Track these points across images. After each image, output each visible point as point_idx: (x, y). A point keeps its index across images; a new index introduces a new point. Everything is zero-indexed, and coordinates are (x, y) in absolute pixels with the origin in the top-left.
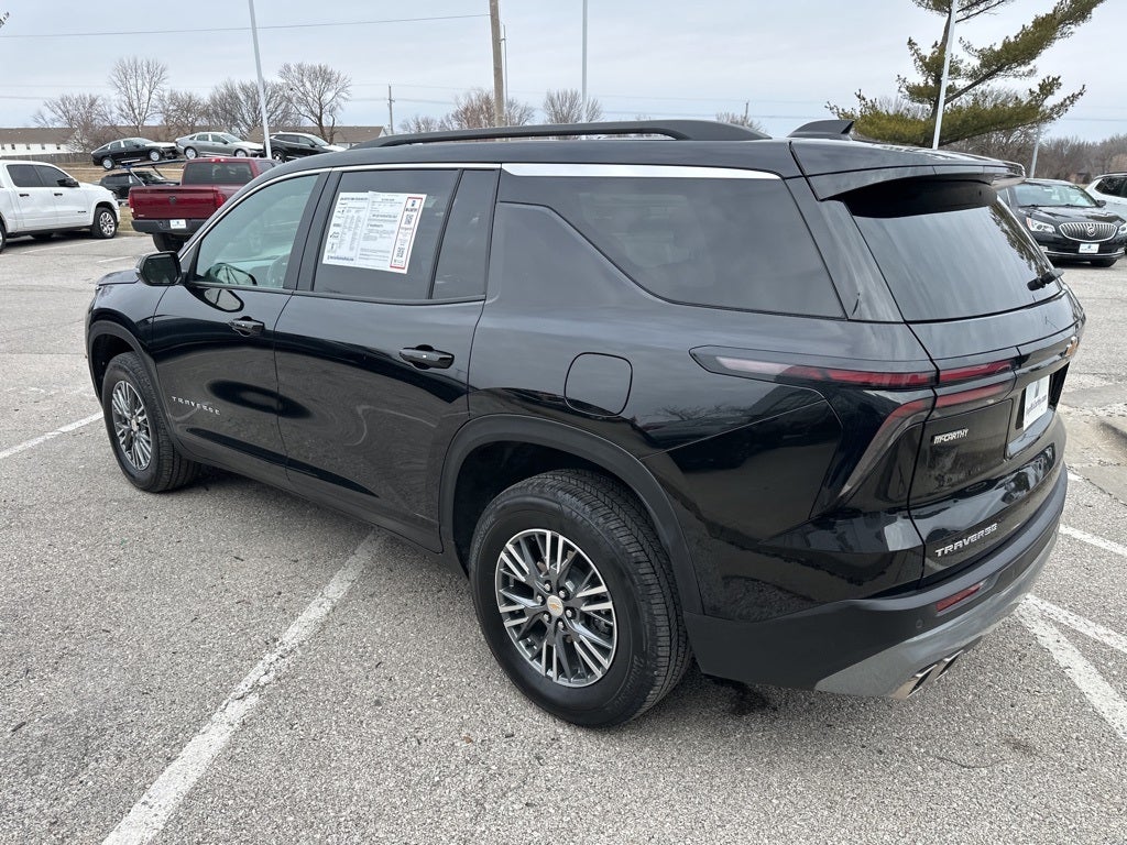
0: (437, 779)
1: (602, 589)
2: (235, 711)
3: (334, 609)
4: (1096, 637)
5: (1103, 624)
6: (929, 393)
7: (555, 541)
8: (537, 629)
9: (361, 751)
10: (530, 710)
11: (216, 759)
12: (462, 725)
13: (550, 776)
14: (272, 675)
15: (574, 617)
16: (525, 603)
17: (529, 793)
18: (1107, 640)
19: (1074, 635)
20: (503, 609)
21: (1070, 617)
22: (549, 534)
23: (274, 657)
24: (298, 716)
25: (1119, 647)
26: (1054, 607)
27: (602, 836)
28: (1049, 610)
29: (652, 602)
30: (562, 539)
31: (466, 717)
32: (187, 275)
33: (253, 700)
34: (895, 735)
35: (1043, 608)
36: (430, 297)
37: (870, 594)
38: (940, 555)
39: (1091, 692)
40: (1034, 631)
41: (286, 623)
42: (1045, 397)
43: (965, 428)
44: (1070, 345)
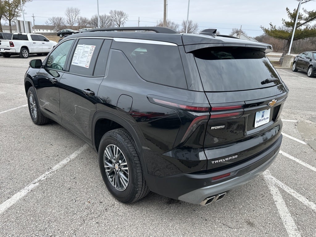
0: (76, 212)
1: (126, 164)
2: (31, 186)
3: (70, 161)
4: (290, 193)
5: (293, 189)
6: (208, 114)
7: (116, 148)
8: (113, 173)
9: (59, 202)
10: (110, 196)
11: (20, 199)
12: (89, 198)
13: (107, 215)
14: (45, 178)
15: (120, 171)
16: (110, 165)
17: (99, 219)
18: (292, 194)
19: (282, 191)
20: (106, 166)
21: (284, 186)
22: (115, 146)
23: (49, 173)
24: (47, 190)
25: (295, 197)
26: (280, 182)
27: (114, 234)
28: (278, 183)
29: (137, 168)
30: (118, 148)
31: (91, 196)
32: (45, 66)
33: (37, 184)
34: (213, 215)
35: (277, 182)
36: (93, 75)
38: (213, 163)
39: (280, 210)
40: (270, 189)
41: (56, 164)
42: (268, 118)
43: (224, 125)
44: (272, 102)
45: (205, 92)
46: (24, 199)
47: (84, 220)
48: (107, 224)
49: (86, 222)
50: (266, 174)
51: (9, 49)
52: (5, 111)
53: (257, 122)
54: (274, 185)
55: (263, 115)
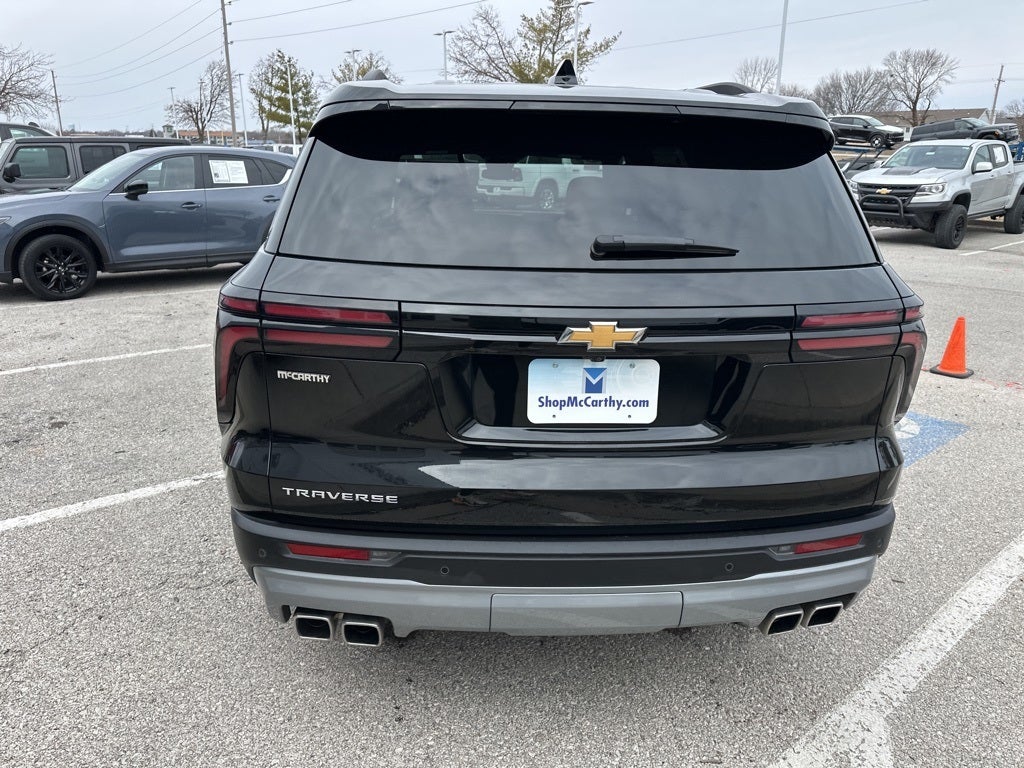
0: (174, 561)
9: (179, 529)
11: (134, 500)
26: (886, 756)
28: (868, 755)
35: (869, 749)
37: (243, 509)
38: (288, 493)
40: (791, 755)
42: (645, 403)
43: (327, 374)
44: (588, 329)
45: (277, 254)
46: (137, 503)
47: (163, 583)
48: (186, 610)
49: (163, 587)
50: (867, 702)
51: (509, 188)
53: (545, 402)
54: (835, 754)
55: (594, 382)
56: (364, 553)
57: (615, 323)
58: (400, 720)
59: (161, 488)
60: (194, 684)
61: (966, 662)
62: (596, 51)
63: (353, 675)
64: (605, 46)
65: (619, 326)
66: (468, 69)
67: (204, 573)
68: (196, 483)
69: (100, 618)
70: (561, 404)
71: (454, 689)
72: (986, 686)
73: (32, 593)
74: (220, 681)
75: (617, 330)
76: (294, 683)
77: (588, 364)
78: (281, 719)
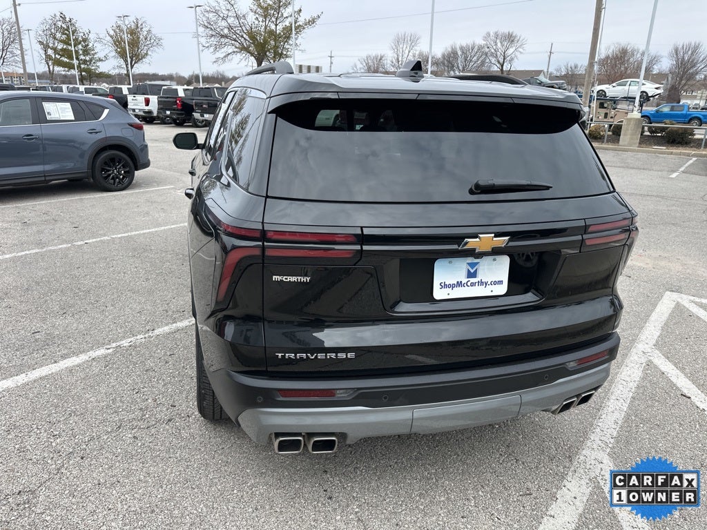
0: (120, 410)
2: (101, 352)
9: (113, 386)
11: (66, 368)
12: (163, 393)
13: (162, 430)
14: (130, 344)
17: (143, 433)
23: (143, 336)
24: (114, 363)
31: (169, 390)
37: (239, 370)
38: (280, 357)
40: (567, 484)
41: (167, 325)
42: (501, 282)
43: (308, 277)
44: (478, 240)
45: (267, 197)
47: (119, 427)
48: (146, 445)
49: (120, 430)
50: (595, 446)
52: (173, 226)
53: (444, 286)
54: (590, 480)
55: (472, 271)
56: (330, 392)
57: (493, 235)
58: (330, 498)
59: (83, 358)
60: (178, 495)
61: (636, 416)
62: (306, 25)
63: (287, 473)
64: (312, 22)
65: (495, 236)
66: (214, 33)
67: (147, 416)
68: (111, 351)
69: (82, 458)
70: (452, 286)
71: (357, 473)
72: (651, 428)
73: (17, 446)
74: (196, 490)
75: (495, 239)
76: (249, 484)
77: (471, 260)
78: (251, 510)
